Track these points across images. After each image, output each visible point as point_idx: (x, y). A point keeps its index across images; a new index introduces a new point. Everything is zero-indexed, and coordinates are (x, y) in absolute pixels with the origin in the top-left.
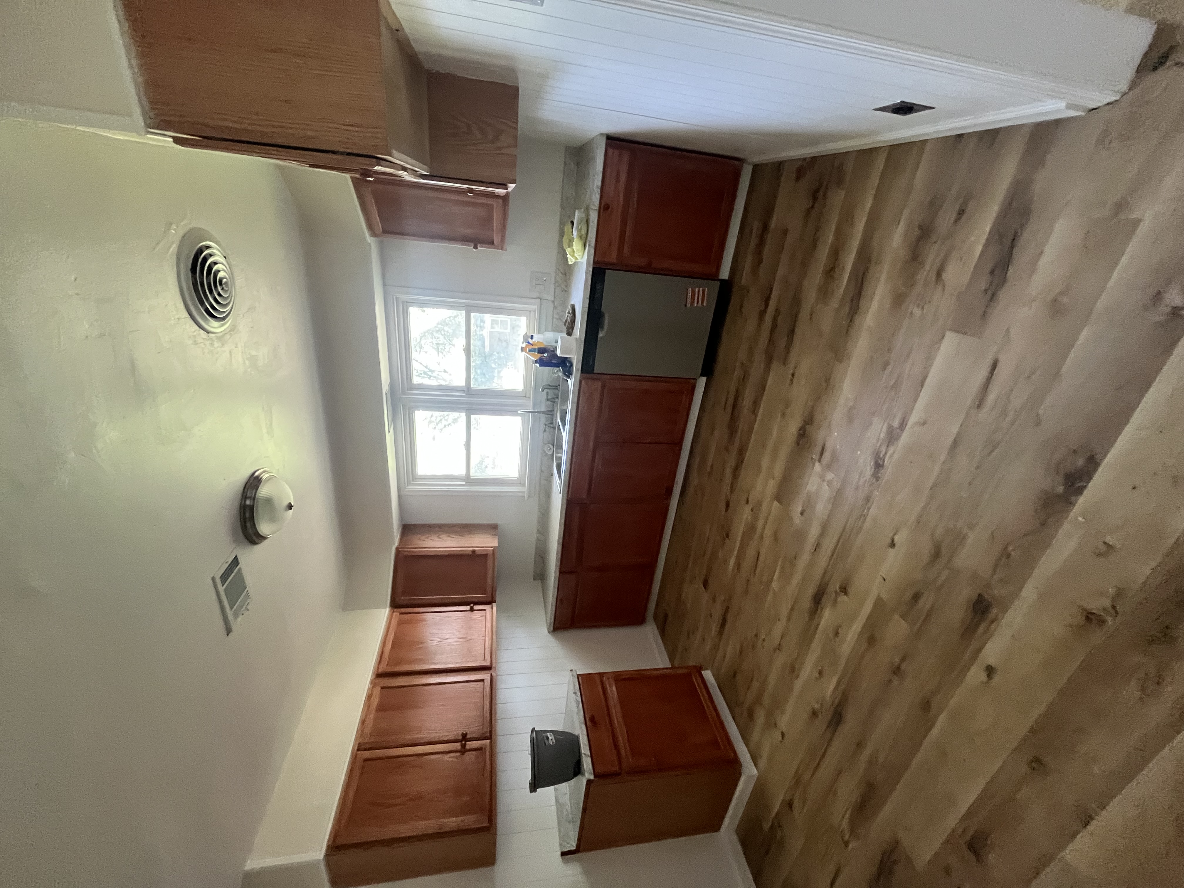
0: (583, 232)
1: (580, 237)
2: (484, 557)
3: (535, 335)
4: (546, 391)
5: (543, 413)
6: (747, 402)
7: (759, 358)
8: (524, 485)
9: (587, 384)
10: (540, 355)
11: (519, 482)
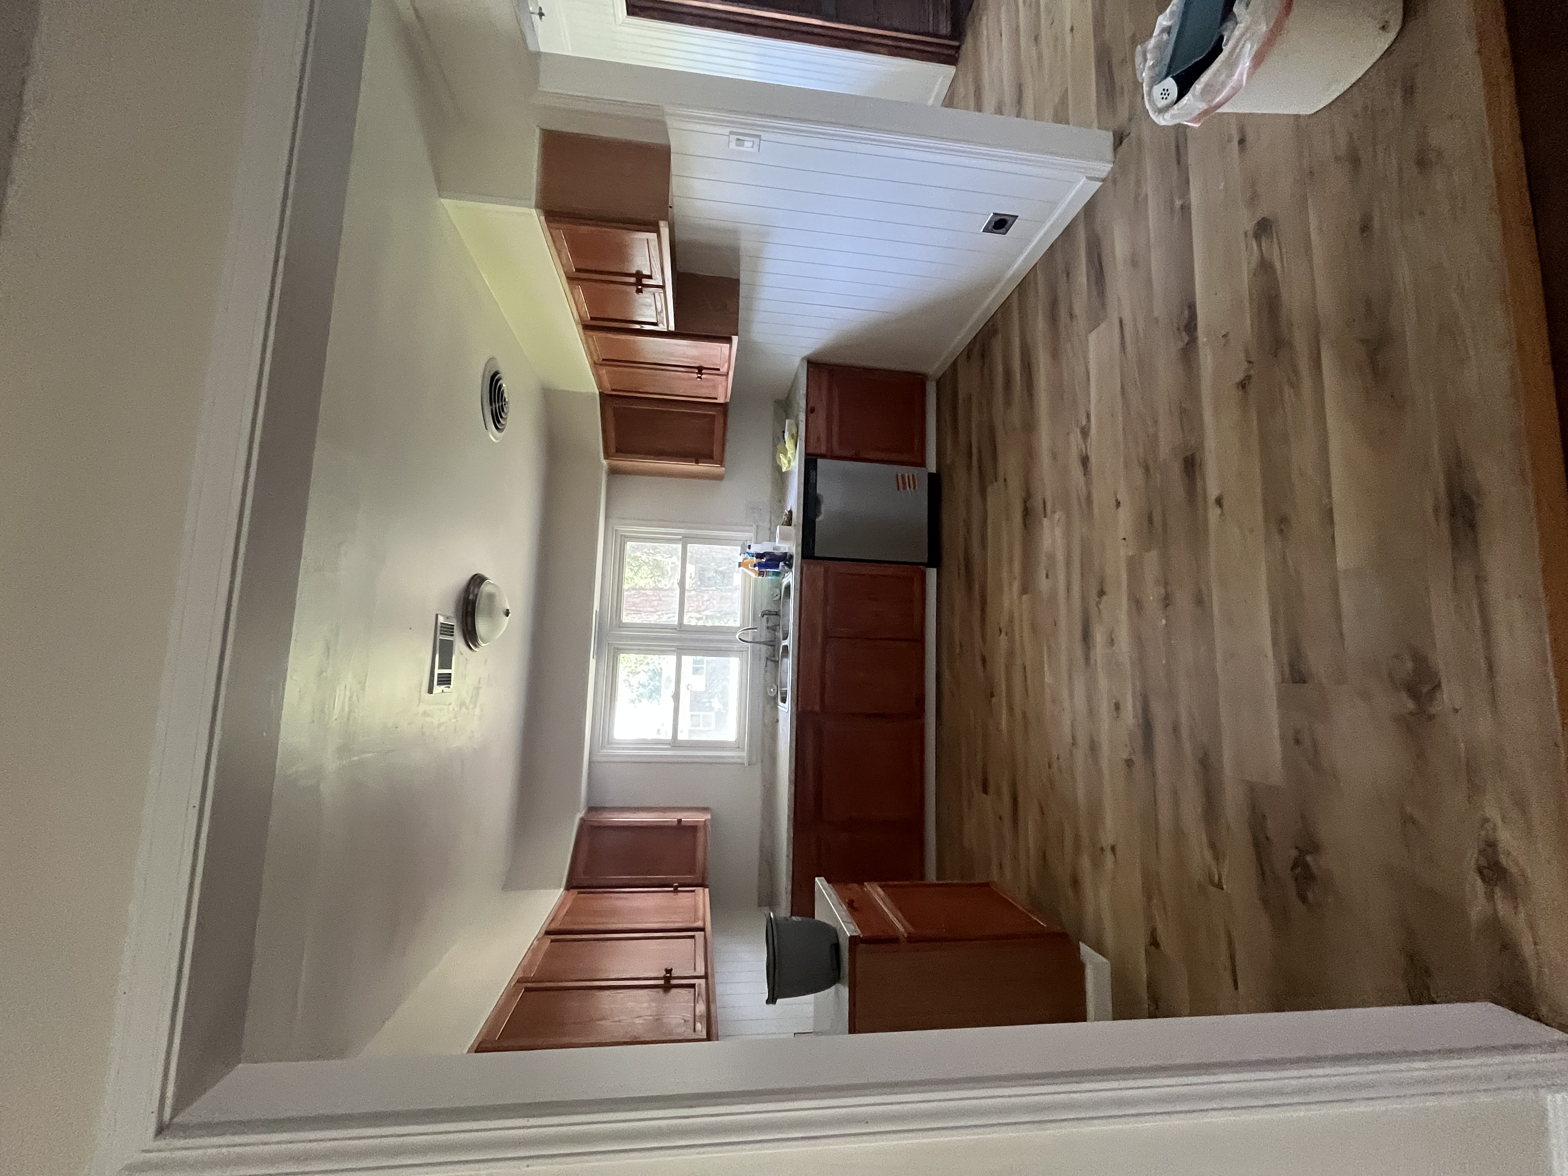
0: (794, 431)
1: (792, 436)
2: (693, 829)
3: (753, 546)
4: (765, 617)
5: (764, 643)
6: (976, 550)
7: (976, 500)
8: (743, 750)
9: (808, 569)
10: (759, 560)
11: (737, 746)
